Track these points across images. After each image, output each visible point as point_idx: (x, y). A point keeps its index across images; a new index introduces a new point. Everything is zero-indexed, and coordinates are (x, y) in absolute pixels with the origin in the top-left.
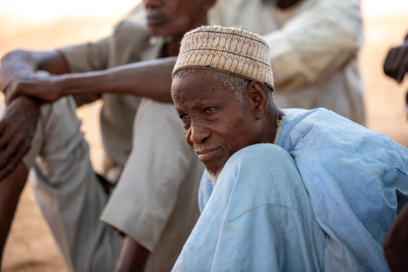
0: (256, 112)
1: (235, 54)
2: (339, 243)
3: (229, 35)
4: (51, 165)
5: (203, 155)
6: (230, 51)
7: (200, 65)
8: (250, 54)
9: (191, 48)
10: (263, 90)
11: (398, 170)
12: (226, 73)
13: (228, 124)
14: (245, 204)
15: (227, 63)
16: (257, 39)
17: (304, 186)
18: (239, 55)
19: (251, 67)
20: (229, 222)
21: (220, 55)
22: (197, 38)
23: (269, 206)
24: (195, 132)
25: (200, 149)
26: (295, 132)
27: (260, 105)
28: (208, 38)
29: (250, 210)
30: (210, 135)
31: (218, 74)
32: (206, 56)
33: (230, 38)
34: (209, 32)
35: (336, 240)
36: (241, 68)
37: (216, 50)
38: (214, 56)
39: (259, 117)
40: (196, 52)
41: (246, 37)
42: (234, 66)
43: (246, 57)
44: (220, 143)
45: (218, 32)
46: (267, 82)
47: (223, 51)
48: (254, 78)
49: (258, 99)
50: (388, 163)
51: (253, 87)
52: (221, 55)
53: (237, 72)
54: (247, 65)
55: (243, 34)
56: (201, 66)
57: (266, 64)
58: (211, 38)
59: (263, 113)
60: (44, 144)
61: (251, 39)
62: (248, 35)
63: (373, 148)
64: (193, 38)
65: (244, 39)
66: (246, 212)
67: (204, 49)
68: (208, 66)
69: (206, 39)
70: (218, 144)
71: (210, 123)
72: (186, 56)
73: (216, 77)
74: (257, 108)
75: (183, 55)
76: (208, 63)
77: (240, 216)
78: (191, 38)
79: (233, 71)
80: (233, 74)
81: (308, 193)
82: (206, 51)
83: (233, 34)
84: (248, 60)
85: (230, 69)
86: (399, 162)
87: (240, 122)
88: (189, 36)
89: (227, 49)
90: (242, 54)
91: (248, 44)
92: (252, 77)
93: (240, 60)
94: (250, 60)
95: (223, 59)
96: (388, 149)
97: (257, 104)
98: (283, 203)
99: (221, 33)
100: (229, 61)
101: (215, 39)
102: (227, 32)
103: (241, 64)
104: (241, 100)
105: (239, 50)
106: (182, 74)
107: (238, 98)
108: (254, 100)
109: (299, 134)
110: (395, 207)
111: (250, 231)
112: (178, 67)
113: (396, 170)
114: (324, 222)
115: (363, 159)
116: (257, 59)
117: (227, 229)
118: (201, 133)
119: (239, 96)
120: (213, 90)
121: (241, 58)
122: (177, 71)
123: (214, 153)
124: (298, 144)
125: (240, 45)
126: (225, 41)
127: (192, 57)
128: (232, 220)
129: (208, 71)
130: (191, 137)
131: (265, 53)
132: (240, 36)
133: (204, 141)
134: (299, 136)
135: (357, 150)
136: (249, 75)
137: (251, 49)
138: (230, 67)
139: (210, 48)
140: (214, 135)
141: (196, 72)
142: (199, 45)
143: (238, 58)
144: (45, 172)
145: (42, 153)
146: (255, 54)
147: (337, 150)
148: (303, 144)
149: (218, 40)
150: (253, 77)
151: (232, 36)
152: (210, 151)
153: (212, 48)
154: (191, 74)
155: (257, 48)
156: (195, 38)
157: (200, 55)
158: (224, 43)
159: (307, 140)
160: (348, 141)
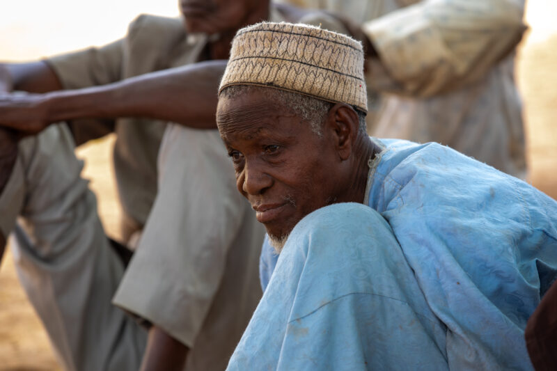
0: (341, 149)
1: (311, 65)
2: (468, 341)
3: (303, 37)
4: (39, 228)
5: (262, 213)
6: (304, 61)
7: (259, 81)
8: (333, 64)
9: (246, 54)
10: (351, 117)
11: (545, 232)
12: (297, 94)
13: (298, 169)
14: (322, 294)
15: (299, 79)
16: (343, 42)
17: (407, 261)
18: (317, 67)
19: (334, 84)
20: (298, 320)
21: (289, 67)
22: (255, 40)
23: (357, 297)
24: (250, 178)
25: (259, 203)
26: (390, 180)
27: (346, 138)
28: (272, 41)
29: (329, 303)
30: (273, 183)
31: (286, 95)
32: (269, 69)
33: (304, 42)
34: (274, 31)
35: (463, 335)
36: (320, 87)
37: (283, 59)
38: (280, 68)
39: (344, 157)
40: (254, 60)
41: (328, 40)
42: (309, 83)
43: (328, 69)
44: (287, 196)
45: (286, 33)
46: (357, 104)
47: (293, 61)
48: (339, 100)
49: (344, 129)
50: (528, 223)
51: (337, 113)
52: (291, 68)
53: (313, 92)
54: (328, 82)
55: (323, 36)
56: (261, 83)
57: (356, 78)
58: (276, 40)
59: (350, 150)
60: (27, 199)
61: (335, 42)
62: (330, 37)
63: (505, 204)
64: (249, 39)
65: (325, 42)
66: (324, 305)
67: (266, 57)
68: (271, 84)
69: (268, 42)
70: (284, 198)
71: (273, 167)
72: (239, 67)
73: (282, 99)
74: (342, 143)
75: (235, 62)
76: (271, 79)
77: (314, 312)
78: (247, 39)
79: (307, 91)
80: (307, 96)
81: (413, 271)
82: (268, 60)
83: (308, 36)
84: (330, 73)
85: (302, 88)
86: (546, 222)
87: (317, 165)
88: (243, 35)
89: (299, 57)
90: (321, 65)
91: (331, 50)
92: (336, 99)
93: (318, 74)
94: (332, 73)
95: (293, 73)
96: (528, 204)
97: (342, 138)
98: (376, 291)
99: (291, 33)
100: (302, 76)
101: (282, 44)
102: (299, 32)
103: (320, 80)
104: (319, 133)
105: (317, 59)
106: (233, 94)
107: (314, 130)
108: (339, 132)
109: (396, 184)
110: (537, 286)
111: (329, 333)
112: (226, 82)
113: (542, 233)
114: (443, 310)
115: (489, 220)
116: (344, 72)
117: (294, 330)
118: (260, 180)
119: (316, 128)
120: (278, 117)
121: (320, 70)
122: (226, 88)
123: (278, 210)
124: (393, 200)
125: (318, 52)
126: (296, 45)
127: (248, 67)
128: (303, 318)
129: (270, 91)
130: (245, 185)
131: (356, 60)
132: (319, 38)
133: (263, 192)
134: (396, 186)
135: (481, 207)
136: (331, 96)
137: (334, 57)
138: (303, 84)
139: (274, 55)
140: (278, 184)
141: (253, 92)
142: (258, 50)
143: (315, 71)
144: (32, 241)
145: (26, 212)
146: (340, 64)
147: (449, 208)
148: (400, 199)
149: (286, 43)
150: (338, 98)
151: (307, 38)
152: (273, 208)
153: (278, 56)
154: (246, 95)
155: (343, 55)
156: (252, 40)
157: (259, 65)
158: (295, 48)
159: (406, 194)
160: (466, 193)
